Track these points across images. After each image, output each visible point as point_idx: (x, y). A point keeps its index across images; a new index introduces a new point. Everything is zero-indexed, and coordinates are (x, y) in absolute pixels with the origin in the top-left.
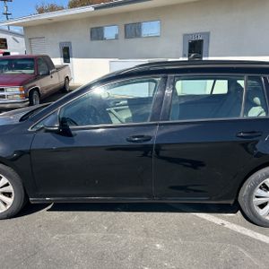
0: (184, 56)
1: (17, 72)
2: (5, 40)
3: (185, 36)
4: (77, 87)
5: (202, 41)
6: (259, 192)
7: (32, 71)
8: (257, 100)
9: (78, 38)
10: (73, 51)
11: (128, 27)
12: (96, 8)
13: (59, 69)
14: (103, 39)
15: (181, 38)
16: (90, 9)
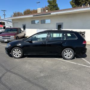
0: (57, 29)
1: (13, 32)
2: (4, 23)
3: (57, 23)
4: (28, 37)
5: (61, 25)
6: (65, 53)
7: (17, 32)
8: (65, 37)
9: (28, 23)
10: (26, 27)
11: (42, 21)
12: (33, 16)
13: (23, 31)
14: (35, 24)
15: (56, 24)
16: (32, 16)
